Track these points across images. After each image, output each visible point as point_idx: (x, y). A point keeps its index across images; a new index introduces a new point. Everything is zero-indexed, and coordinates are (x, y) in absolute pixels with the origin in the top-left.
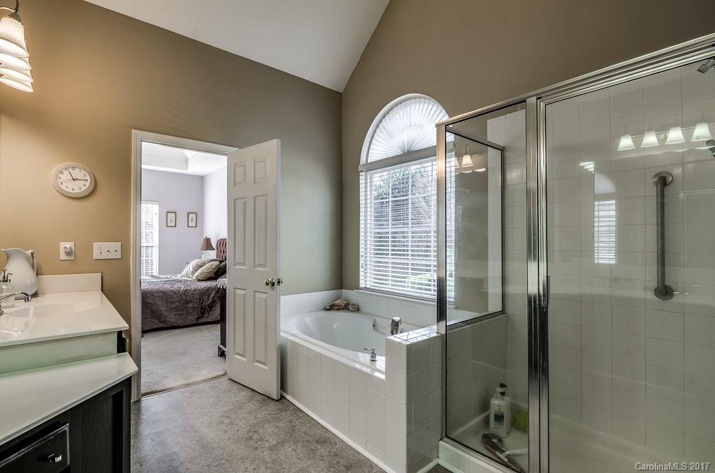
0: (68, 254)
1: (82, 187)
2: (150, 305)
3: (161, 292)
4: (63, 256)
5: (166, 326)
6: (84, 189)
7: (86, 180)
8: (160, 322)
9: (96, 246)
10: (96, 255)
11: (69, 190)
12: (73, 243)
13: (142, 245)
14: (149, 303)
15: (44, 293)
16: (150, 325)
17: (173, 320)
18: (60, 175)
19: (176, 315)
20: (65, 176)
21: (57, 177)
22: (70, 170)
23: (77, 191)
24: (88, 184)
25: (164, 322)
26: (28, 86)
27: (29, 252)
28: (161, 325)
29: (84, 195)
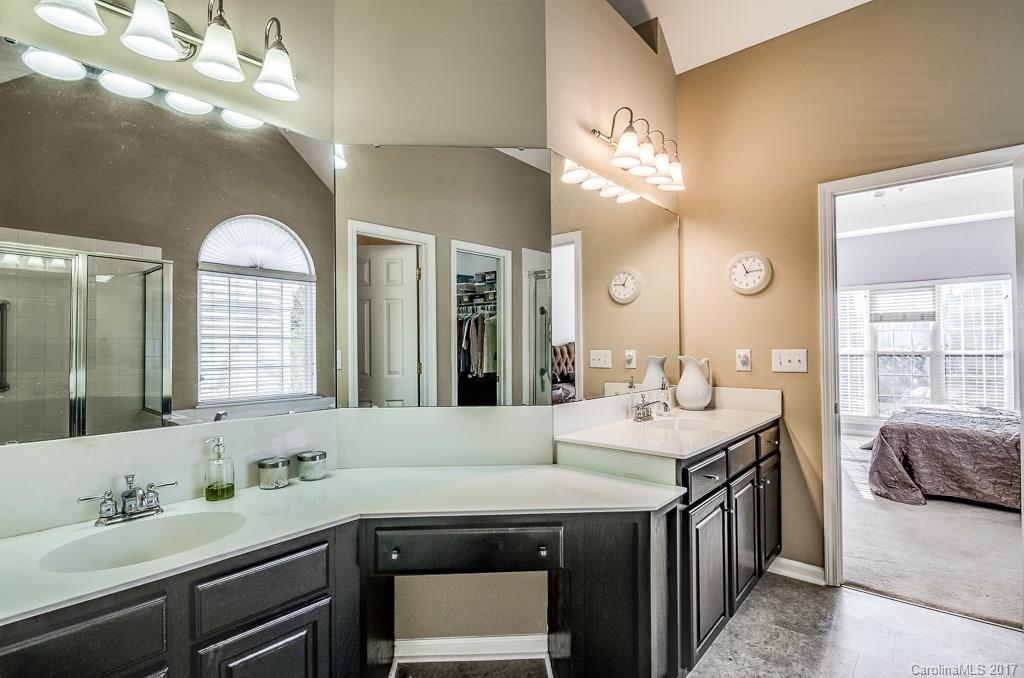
0: (744, 363)
1: (756, 280)
2: (940, 455)
3: (964, 436)
4: (740, 367)
5: (971, 498)
6: (758, 281)
7: (761, 270)
8: (962, 488)
9: (775, 353)
10: (775, 367)
11: (743, 286)
12: (748, 351)
13: (842, 351)
14: (938, 451)
15: (721, 408)
16: (941, 489)
17: (989, 491)
18: (734, 270)
19: (994, 483)
20: (740, 270)
21: (731, 273)
22: (744, 262)
23: (751, 285)
24: (762, 274)
25: (969, 490)
26: (680, 185)
27: (703, 360)
28: (964, 495)
29: (761, 288)
